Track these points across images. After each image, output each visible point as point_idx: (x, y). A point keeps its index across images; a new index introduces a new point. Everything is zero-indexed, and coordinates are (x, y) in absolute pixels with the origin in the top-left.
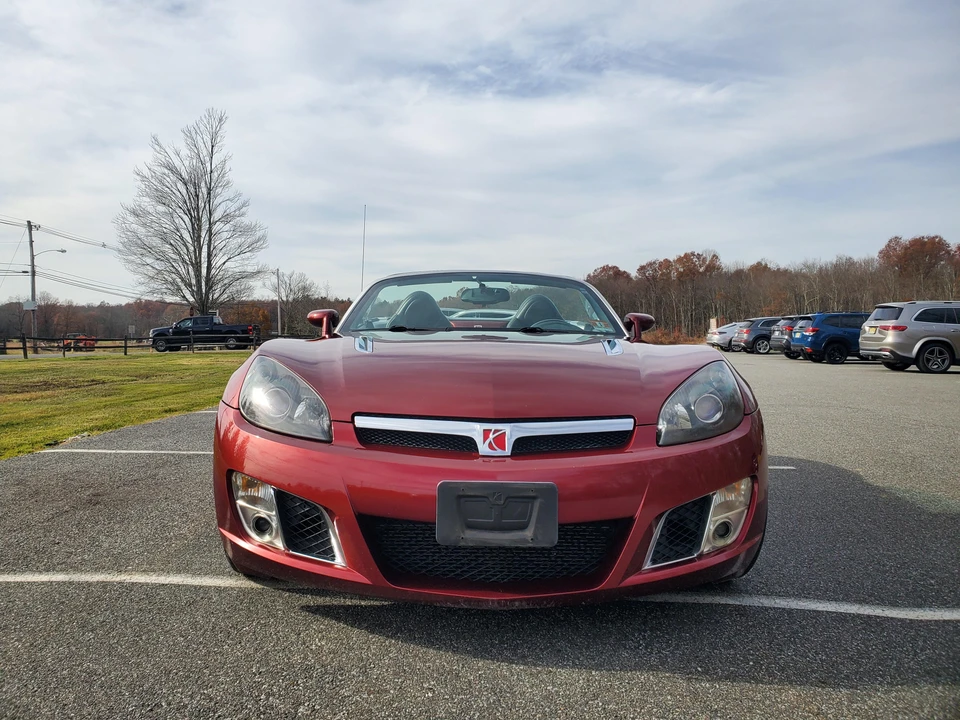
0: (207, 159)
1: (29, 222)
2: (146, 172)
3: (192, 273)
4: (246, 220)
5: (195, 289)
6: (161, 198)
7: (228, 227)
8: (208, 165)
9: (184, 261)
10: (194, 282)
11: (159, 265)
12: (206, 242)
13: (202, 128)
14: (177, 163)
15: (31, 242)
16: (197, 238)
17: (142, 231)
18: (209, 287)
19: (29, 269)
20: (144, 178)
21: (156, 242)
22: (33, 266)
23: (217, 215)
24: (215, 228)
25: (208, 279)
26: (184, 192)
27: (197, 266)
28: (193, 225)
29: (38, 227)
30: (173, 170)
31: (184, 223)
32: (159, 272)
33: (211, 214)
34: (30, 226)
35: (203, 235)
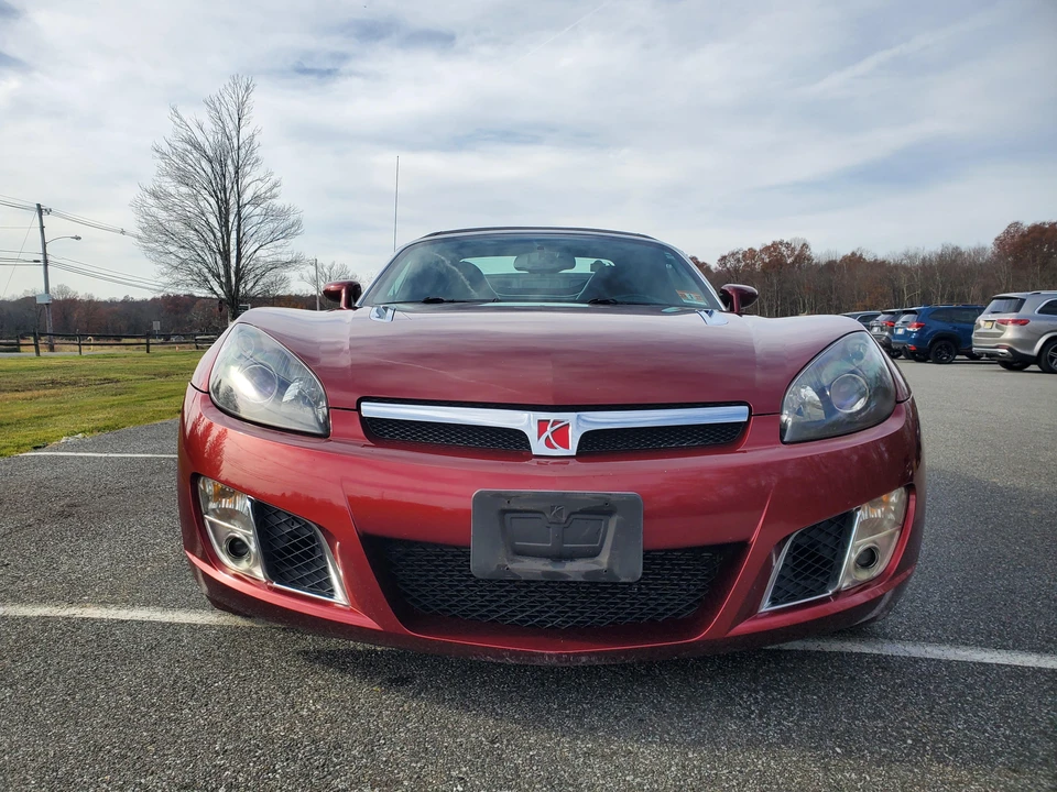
0: (234, 133)
1: (39, 205)
2: (165, 148)
3: (220, 262)
4: (278, 203)
5: (223, 280)
6: (184, 178)
7: (258, 210)
8: (235, 140)
9: (210, 249)
10: (222, 272)
11: (183, 254)
12: (235, 228)
13: (227, 98)
14: (201, 139)
15: (42, 228)
16: (224, 222)
17: (162, 215)
18: (239, 278)
19: (41, 258)
20: (163, 155)
21: (179, 227)
22: (45, 254)
23: (246, 197)
24: (246, 211)
25: (238, 270)
26: (209, 171)
27: (226, 256)
28: (220, 208)
29: (49, 211)
30: (197, 146)
31: (209, 204)
32: (184, 261)
33: (239, 196)
34: (40, 210)
35: (231, 220)
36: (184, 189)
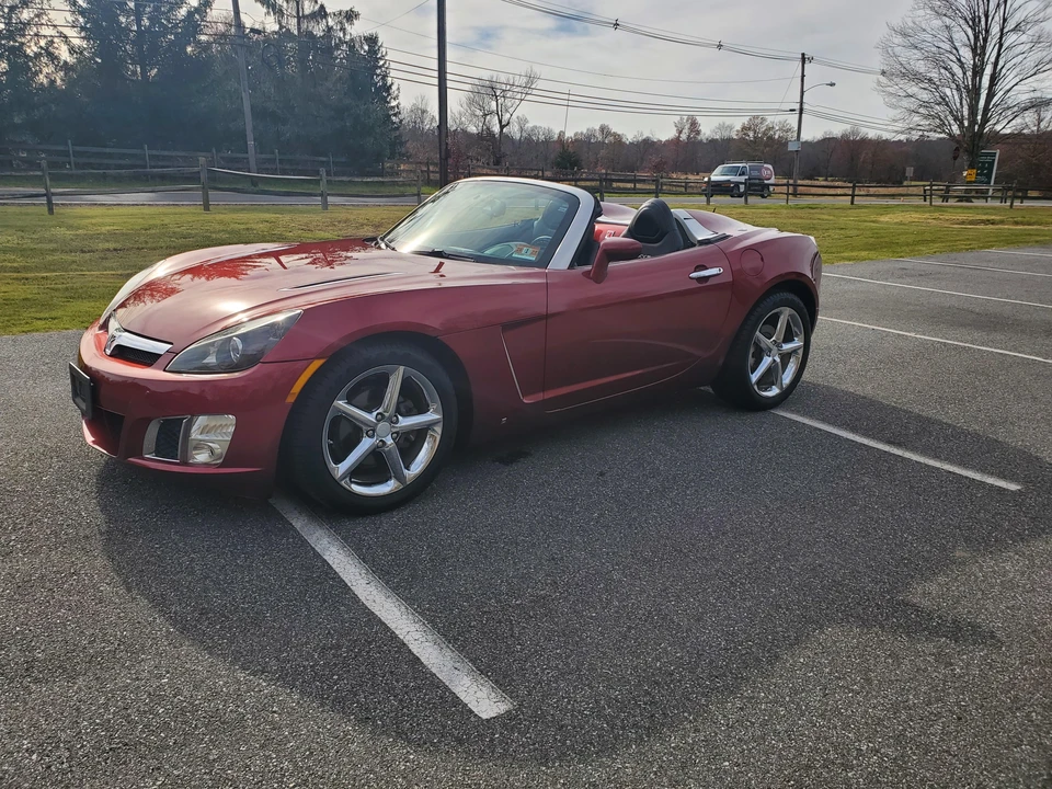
1: (803, 54)
3: (966, 104)
5: (966, 123)
7: (1024, 38)
9: (958, 89)
10: (966, 113)
11: (925, 96)
12: (993, 59)
15: (803, 76)
16: (978, 50)
18: (985, 120)
19: (797, 106)
22: (802, 103)
23: (1011, 25)
24: (1010, 39)
25: (986, 109)
27: (974, 92)
28: (976, 38)
29: (811, 59)
31: (962, 35)
32: (925, 104)
33: (1005, 20)
34: (803, 59)
35: (989, 49)
36: (937, 23)
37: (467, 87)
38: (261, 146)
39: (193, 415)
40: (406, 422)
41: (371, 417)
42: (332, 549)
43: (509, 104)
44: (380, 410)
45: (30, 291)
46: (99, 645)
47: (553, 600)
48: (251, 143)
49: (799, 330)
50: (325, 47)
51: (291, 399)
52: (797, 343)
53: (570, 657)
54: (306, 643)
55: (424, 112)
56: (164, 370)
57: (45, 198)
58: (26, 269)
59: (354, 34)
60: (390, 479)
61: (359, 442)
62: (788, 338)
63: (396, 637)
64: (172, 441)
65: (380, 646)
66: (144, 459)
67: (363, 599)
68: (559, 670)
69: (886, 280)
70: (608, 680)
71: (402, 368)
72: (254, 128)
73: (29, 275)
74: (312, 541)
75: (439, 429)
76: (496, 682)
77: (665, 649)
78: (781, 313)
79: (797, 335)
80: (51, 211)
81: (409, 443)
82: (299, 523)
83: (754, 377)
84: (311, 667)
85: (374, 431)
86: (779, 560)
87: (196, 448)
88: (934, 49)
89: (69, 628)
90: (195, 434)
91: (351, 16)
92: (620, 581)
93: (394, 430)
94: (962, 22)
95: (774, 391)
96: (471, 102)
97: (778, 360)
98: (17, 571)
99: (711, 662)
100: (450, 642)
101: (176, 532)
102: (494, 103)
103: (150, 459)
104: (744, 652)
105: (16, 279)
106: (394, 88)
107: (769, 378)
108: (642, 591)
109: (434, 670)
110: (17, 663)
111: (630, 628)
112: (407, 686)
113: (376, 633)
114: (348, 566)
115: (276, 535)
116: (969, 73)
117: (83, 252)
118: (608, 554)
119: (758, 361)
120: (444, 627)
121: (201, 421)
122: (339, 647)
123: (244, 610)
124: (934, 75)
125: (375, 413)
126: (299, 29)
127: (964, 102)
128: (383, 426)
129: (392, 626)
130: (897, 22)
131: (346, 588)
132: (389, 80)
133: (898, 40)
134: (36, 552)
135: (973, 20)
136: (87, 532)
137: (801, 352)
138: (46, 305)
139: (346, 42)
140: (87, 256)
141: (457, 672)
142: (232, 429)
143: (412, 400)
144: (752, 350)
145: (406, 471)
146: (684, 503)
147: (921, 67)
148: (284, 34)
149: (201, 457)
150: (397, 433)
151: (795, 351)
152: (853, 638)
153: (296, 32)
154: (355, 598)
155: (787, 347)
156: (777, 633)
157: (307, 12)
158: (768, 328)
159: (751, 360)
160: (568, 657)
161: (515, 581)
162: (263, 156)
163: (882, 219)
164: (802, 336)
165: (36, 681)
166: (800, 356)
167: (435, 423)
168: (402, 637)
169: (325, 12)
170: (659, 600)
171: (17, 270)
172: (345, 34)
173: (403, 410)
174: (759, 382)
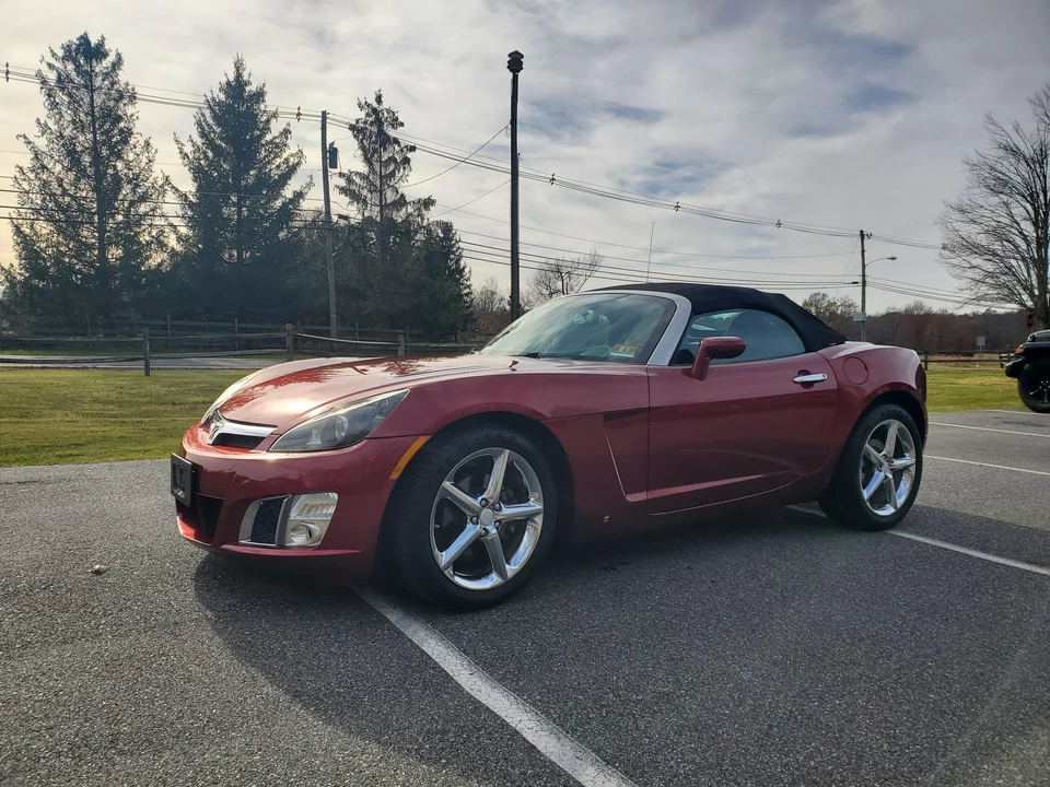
1: (862, 232)
2: (976, 158)
3: (1034, 277)
5: (1037, 293)
9: (1024, 259)
10: (1035, 283)
11: (989, 267)
15: (863, 251)
19: (860, 279)
22: (864, 276)
28: (1036, 212)
29: (870, 236)
32: (991, 275)
34: (862, 235)
36: (995, 200)
37: (536, 265)
38: (342, 320)
39: (294, 495)
40: (508, 511)
41: (475, 502)
42: (430, 641)
43: (575, 284)
44: (484, 496)
45: (127, 431)
46: (187, 721)
47: (678, 697)
48: (333, 316)
49: (910, 444)
50: (406, 230)
51: (395, 476)
52: (908, 460)
53: (707, 751)
54: (408, 728)
55: (493, 293)
56: (268, 451)
57: (143, 362)
58: (123, 415)
59: (431, 220)
60: (491, 572)
61: (462, 528)
62: (899, 453)
63: (508, 725)
64: (270, 523)
65: (490, 733)
66: (238, 544)
67: (467, 689)
68: (697, 764)
69: (982, 426)
70: (756, 776)
71: (507, 451)
72: (337, 304)
73: (125, 420)
74: (409, 633)
75: (539, 520)
76: (626, 773)
77: (817, 748)
78: (889, 425)
79: (908, 451)
80: (147, 373)
81: (511, 533)
82: (394, 617)
83: (866, 494)
84: (416, 750)
85: (478, 517)
86: (930, 667)
87: (293, 530)
88: (994, 224)
89: (157, 704)
90: (294, 515)
91: (428, 203)
92: (751, 681)
93: (499, 518)
94: (1019, 198)
95: (888, 511)
96: (539, 282)
97: (890, 476)
98: (106, 651)
99: (876, 764)
100: (568, 732)
101: (267, 622)
102: (560, 283)
103: (245, 545)
104: (913, 755)
105: (114, 422)
106: (467, 270)
107: (882, 496)
108: (778, 692)
109: (553, 759)
110: (102, 735)
111: (771, 726)
112: (525, 773)
113: (485, 720)
114: (448, 658)
115: (370, 627)
116: (1034, 245)
117: (174, 404)
118: (733, 656)
119: (869, 477)
120: (559, 717)
121: (303, 499)
122: (445, 732)
123: (339, 694)
124: (997, 246)
125: (480, 498)
126: (381, 215)
127: (1032, 272)
128: (486, 513)
129: (502, 715)
130: (954, 200)
131: (448, 678)
132: (462, 263)
133: (957, 215)
134: (126, 635)
135: (1031, 196)
136: (177, 619)
137: (913, 469)
138: (139, 442)
139: (424, 227)
140: (178, 407)
141: (579, 762)
142: (332, 510)
143: (514, 490)
144: (862, 464)
145: (507, 566)
146: (809, 612)
147: (983, 240)
148: (368, 221)
149: (298, 540)
150: (499, 521)
151: (906, 468)
152: (1042, 746)
153: (378, 219)
154: (459, 688)
155: (898, 463)
156: (949, 738)
157: (389, 201)
158: (877, 442)
159: (861, 476)
160: (704, 752)
161: (633, 678)
162: (344, 329)
163: (961, 381)
164: (913, 452)
165: (121, 753)
166: (913, 473)
167: (536, 513)
168: (514, 725)
169: (405, 201)
170: (798, 700)
171: (114, 416)
172: (423, 219)
173: (505, 498)
174: (871, 499)
